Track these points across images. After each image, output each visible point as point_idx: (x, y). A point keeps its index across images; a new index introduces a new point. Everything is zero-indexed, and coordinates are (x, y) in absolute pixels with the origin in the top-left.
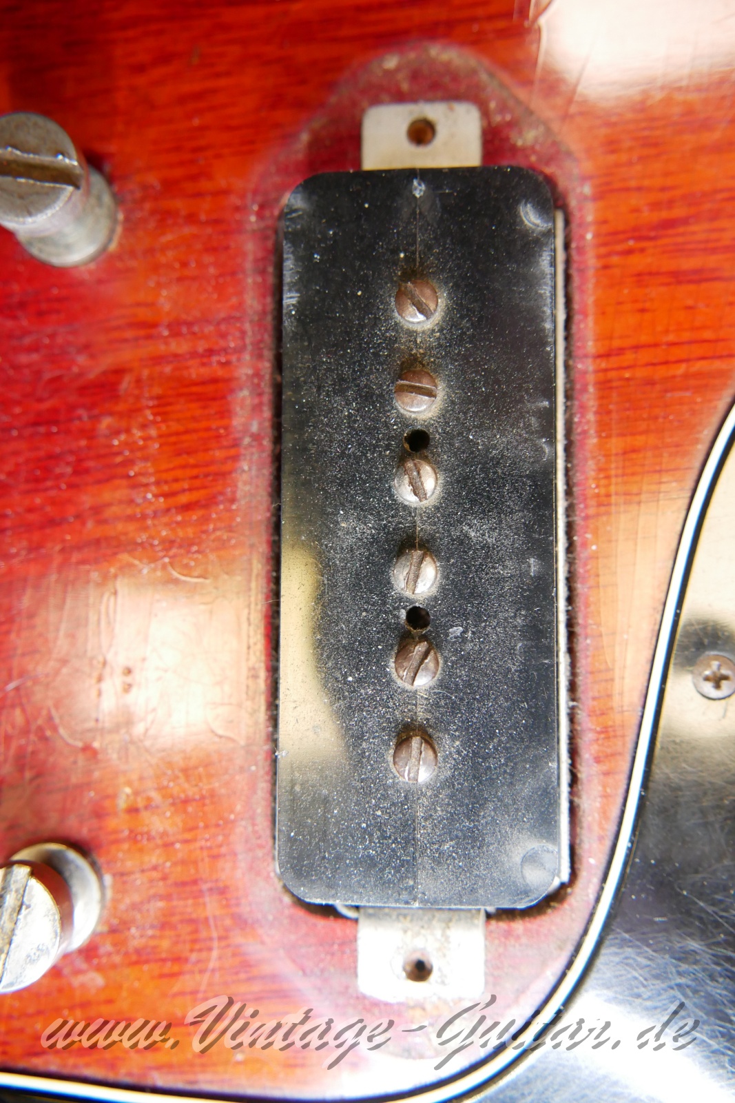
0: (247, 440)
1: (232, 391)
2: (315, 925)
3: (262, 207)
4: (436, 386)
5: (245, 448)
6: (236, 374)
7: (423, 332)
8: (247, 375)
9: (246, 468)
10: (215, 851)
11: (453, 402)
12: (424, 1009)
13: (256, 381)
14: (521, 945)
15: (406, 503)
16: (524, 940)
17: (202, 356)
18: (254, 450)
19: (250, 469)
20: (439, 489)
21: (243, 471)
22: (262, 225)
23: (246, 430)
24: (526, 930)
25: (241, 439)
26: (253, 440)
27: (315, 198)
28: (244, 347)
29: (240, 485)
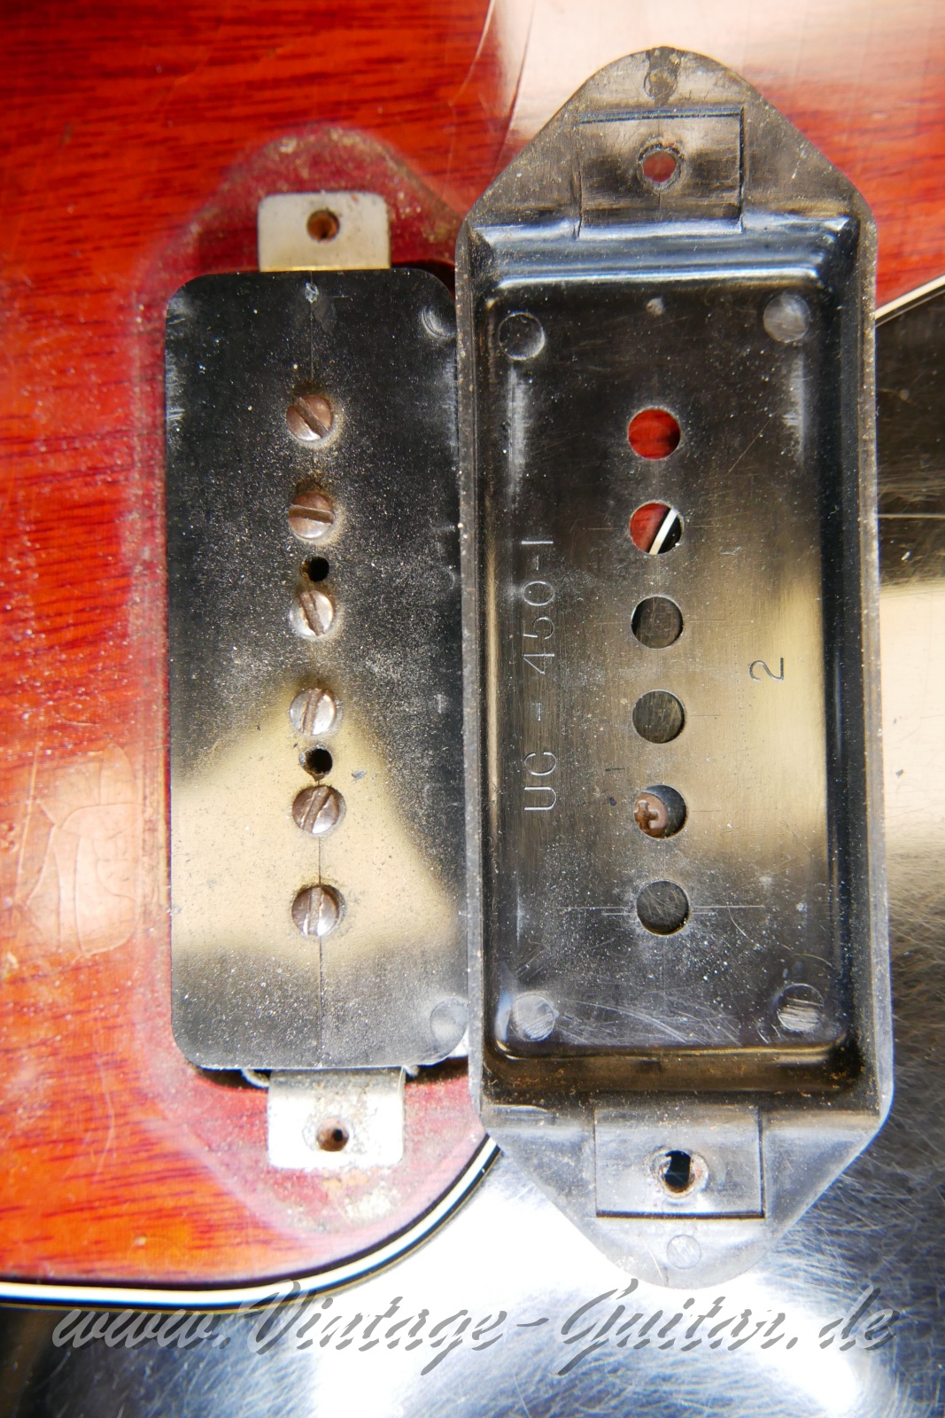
0: (138, 569)
1: (120, 514)
2: (222, 1097)
3: (148, 307)
4: (332, 509)
5: (137, 578)
6: (124, 495)
7: (320, 451)
8: (136, 495)
9: (138, 600)
10: (111, 1022)
11: (353, 527)
12: (340, 1180)
13: (146, 502)
14: (442, 1108)
15: (304, 638)
16: (446, 1103)
17: (86, 475)
18: (146, 579)
19: (142, 601)
20: (339, 622)
21: (135, 603)
22: (149, 327)
23: (136, 558)
24: (447, 1092)
25: (131, 568)
26: (144, 569)
27: (198, 303)
28: (133, 464)
29: (131, 618)
